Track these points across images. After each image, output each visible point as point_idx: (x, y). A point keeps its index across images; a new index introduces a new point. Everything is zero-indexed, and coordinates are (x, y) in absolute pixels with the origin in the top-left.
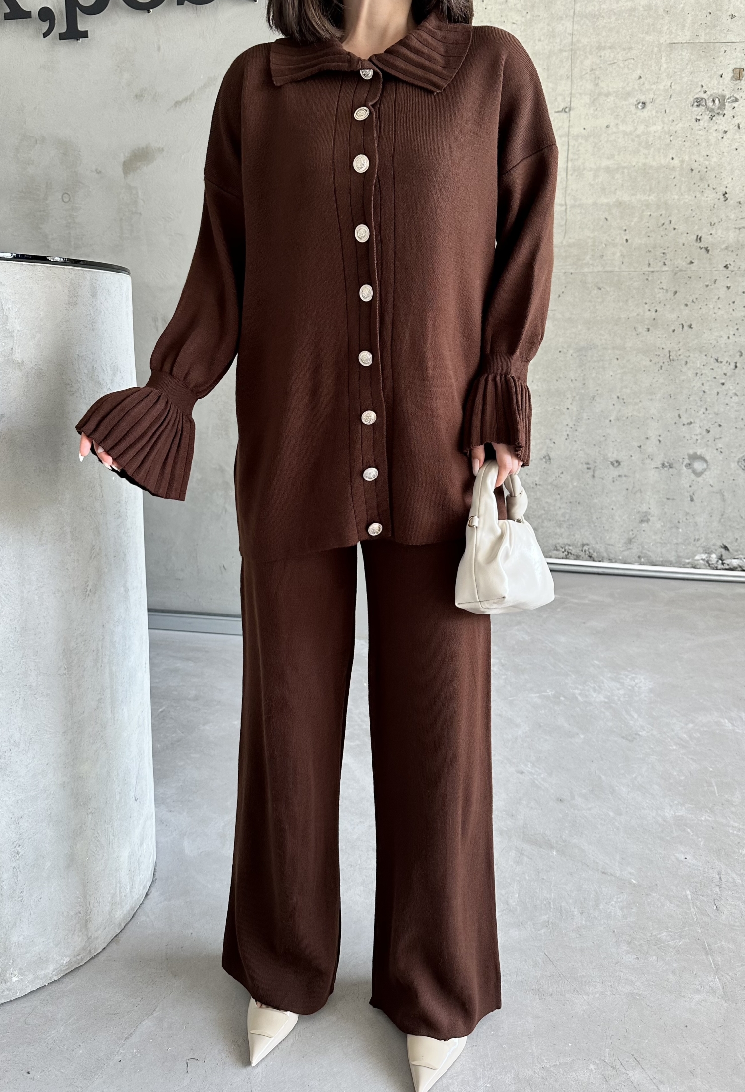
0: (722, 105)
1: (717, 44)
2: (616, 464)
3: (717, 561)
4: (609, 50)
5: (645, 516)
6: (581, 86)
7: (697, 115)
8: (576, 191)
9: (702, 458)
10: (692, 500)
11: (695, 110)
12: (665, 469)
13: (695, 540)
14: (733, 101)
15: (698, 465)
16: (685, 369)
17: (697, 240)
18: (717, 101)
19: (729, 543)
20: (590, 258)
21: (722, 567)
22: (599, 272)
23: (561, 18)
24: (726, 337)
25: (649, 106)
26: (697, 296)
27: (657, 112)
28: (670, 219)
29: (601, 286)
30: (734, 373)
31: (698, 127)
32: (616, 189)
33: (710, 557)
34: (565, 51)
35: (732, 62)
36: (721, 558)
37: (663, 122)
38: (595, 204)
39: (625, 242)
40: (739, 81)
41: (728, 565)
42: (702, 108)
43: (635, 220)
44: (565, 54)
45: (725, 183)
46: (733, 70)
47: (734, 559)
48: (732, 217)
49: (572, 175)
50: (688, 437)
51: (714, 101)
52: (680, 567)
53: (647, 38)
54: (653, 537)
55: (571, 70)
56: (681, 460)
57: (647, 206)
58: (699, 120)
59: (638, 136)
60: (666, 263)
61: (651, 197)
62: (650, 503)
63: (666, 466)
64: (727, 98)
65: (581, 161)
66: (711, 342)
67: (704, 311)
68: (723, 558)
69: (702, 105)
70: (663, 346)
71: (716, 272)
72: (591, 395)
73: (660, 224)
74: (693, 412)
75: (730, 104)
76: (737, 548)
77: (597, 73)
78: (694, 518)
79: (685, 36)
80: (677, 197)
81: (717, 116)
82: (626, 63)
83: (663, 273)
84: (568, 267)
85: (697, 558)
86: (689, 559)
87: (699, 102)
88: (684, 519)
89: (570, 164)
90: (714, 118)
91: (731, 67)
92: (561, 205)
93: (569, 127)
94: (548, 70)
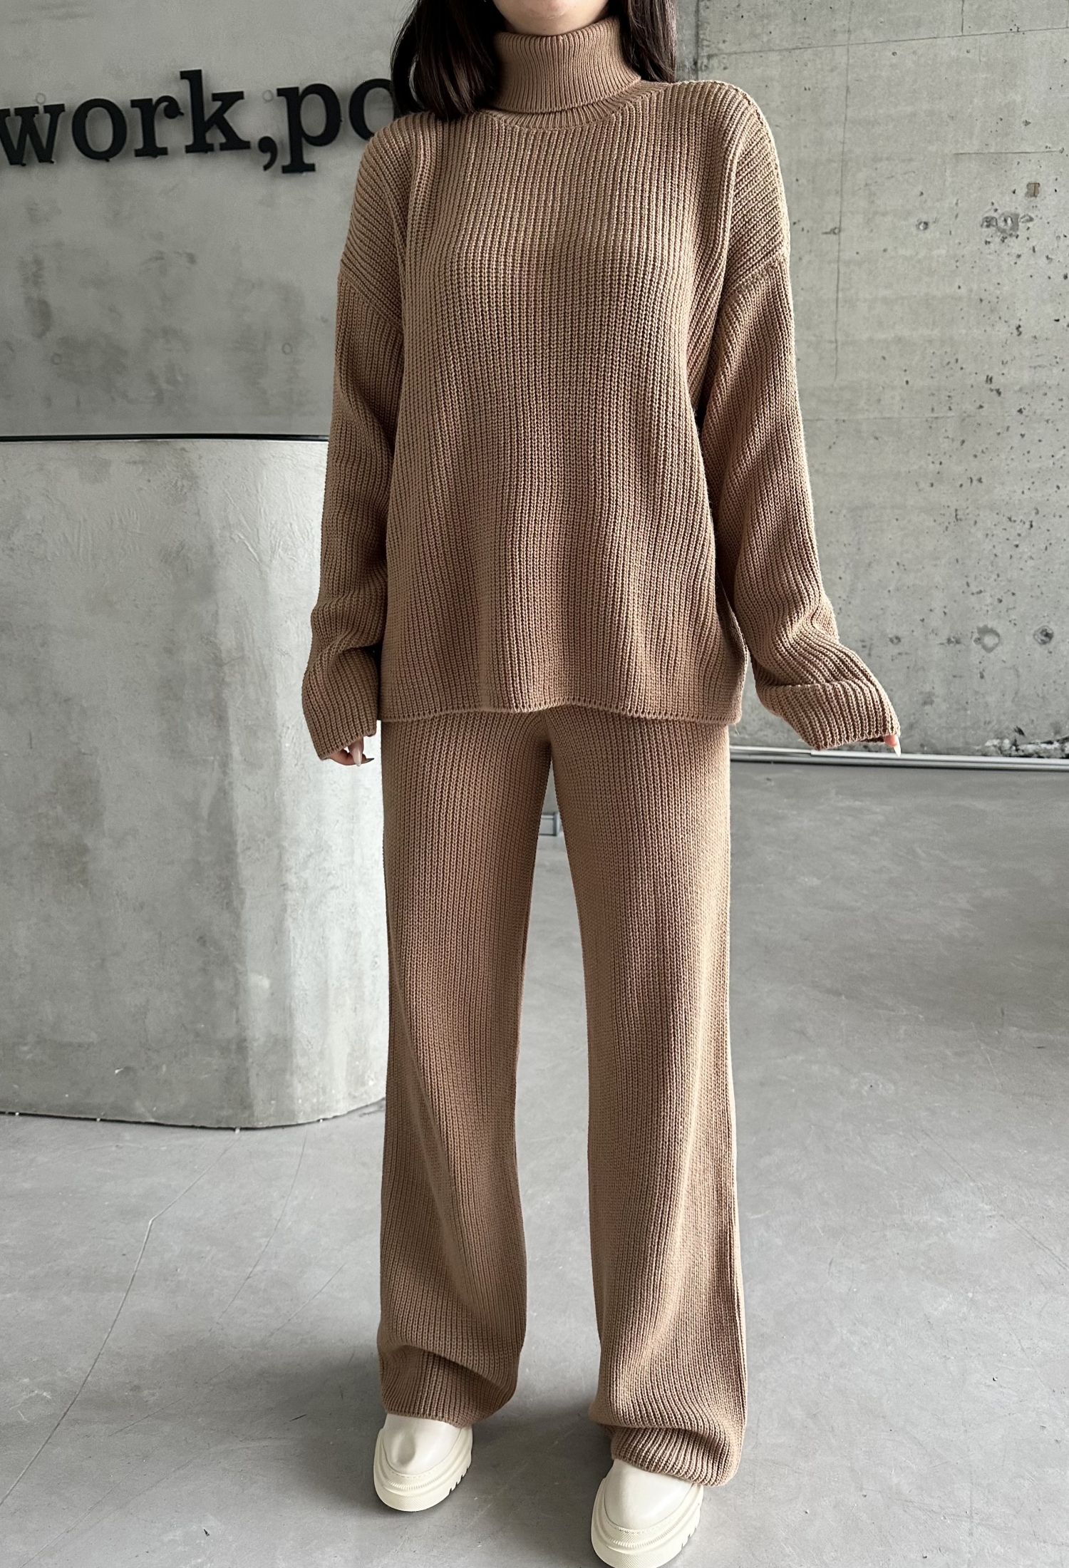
0: (1015, 226)
1: (1009, 155)
2: (895, 641)
3: (1011, 747)
4: (886, 162)
5: (929, 697)
6: (853, 204)
7: (988, 236)
8: (849, 325)
9: (993, 632)
10: (982, 677)
11: (985, 232)
12: (952, 645)
13: (985, 723)
14: (1028, 221)
15: (989, 640)
16: (972, 531)
17: (987, 381)
18: (1009, 221)
19: (1023, 725)
20: (865, 403)
21: (1016, 753)
22: (875, 418)
23: (831, 124)
24: (1020, 492)
25: (931, 227)
26: (987, 446)
27: (941, 233)
28: (955, 357)
29: (878, 434)
30: (1029, 534)
31: (988, 251)
32: (894, 323)
33: (1002, 743)
34: (835, 162)
35: (1026, 175)
36: (1015, 744)
37: (948, 244)
38: (871, 340)
39: (905, 383)
40: (1034, 198)
41: (1023, 751)
42: (992, 229)
43: (917, 358)
44: (835, 165)
45: (1019, 315)
46: (1028, 186)
47: (1030, 743)
48: (1027, 354)
49: (842, 307)
50: (977, 608)
52: (969, 755)
53: (930, 148)
54: (938, 721)
55: (842, 185)
56: (970, 635)
57: (931, 342)
58: (989, 242)
59: (919, 261)
60: (952, 408)
61: (935, 332)
62: (935, 682)
63: (951, 642)
64: (1021, 216)
65: (853, 291)
66: (1004, 497)
67: (995, 462)
68: (1018, 743)
69: (993, 226)
70: (950, 504)
71: (1009, 418)
72: (867, 561)
73: (945, 363)
74: (984, 580)
75: (1024, 225)
76: (1033, 731)
77: (873, 188)
78: (984, 697)
79: (973, 146)
80: (964, 331)
81: (1009, 238)
82: (907, 176)
83: (949, 420)
84: (840, 413)
85: (988, 744)
86: (978, 745)
87: (989, 222)
88: (973, 700)
89: (840, 295)
90: (1006, 241)
91: (1026, 181)
92: (831, 342)
93: (839, 251)
94: (813, 182)
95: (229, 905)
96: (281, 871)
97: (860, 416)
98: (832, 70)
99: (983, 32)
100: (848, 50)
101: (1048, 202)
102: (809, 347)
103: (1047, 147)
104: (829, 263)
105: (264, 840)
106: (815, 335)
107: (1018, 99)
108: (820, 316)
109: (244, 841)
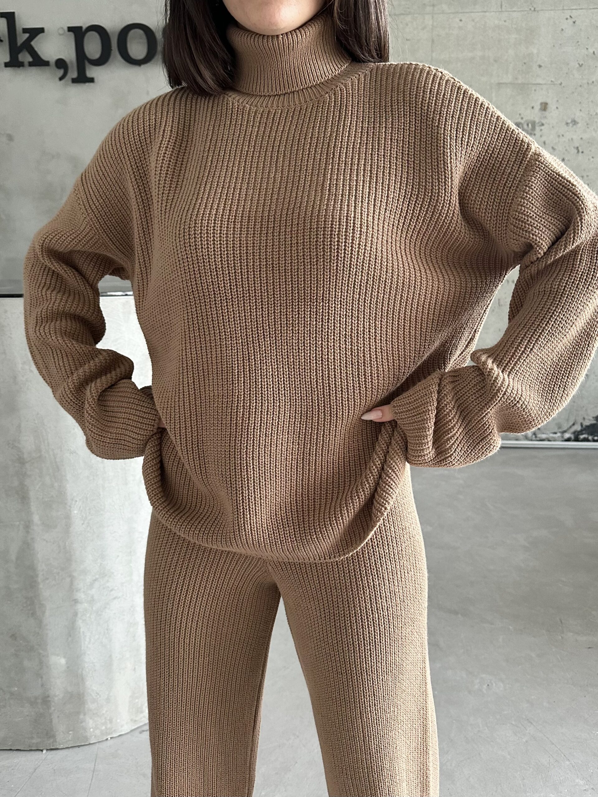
0: (534, 128)
1: (530, 86)
14: (541, 125)
18: (530, 125)
35: (540, 97)
40: (544, 112)
46: (541, 104)
51: (528, 125)
53: (482, 80)
64: (537, 122)
75: (538, 128)
79: (508, 78)
91: (540, 102)
95: (33, 614)
96: (73, 591)
98: (423, 29)
99: (514, 9)
100: (433, 17)
101: (553, 114)
103: (552, 81)
105: (59, 573)
107: (535, 51)
109: (43, 575)
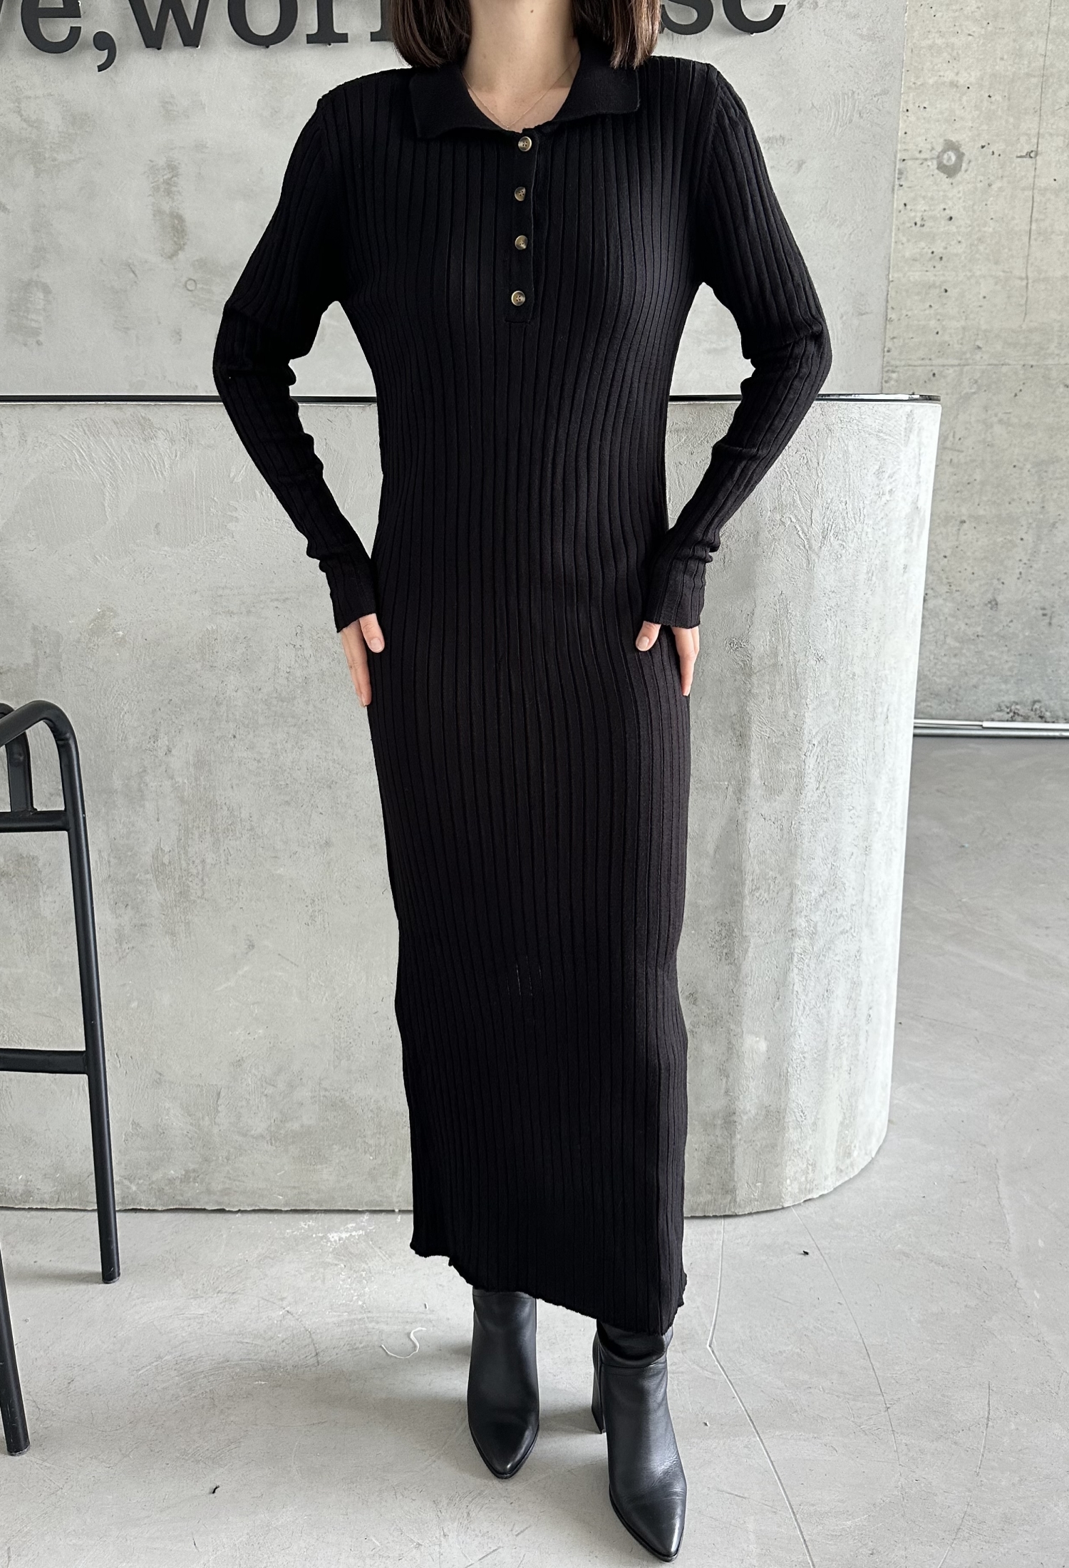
6: (1053, 124)
8: (1041, 260)
20: (1056, 347)
23: (1032, 34)
34: (1034, 76)
38: (1065, 277)
44: (1034, 80)
49: (1036, 240)
55: (1041, 102)
65: (1048, 222)
84: (1029, 358)
89: (1034, 227)
92: (1021, 279)
93: (1035, 177)
94: (1009, 99)
97: (1050, 362)
102: (996, 284)
104: (1023, 189)
106: (1004, 271)
108: (1010, 250)
